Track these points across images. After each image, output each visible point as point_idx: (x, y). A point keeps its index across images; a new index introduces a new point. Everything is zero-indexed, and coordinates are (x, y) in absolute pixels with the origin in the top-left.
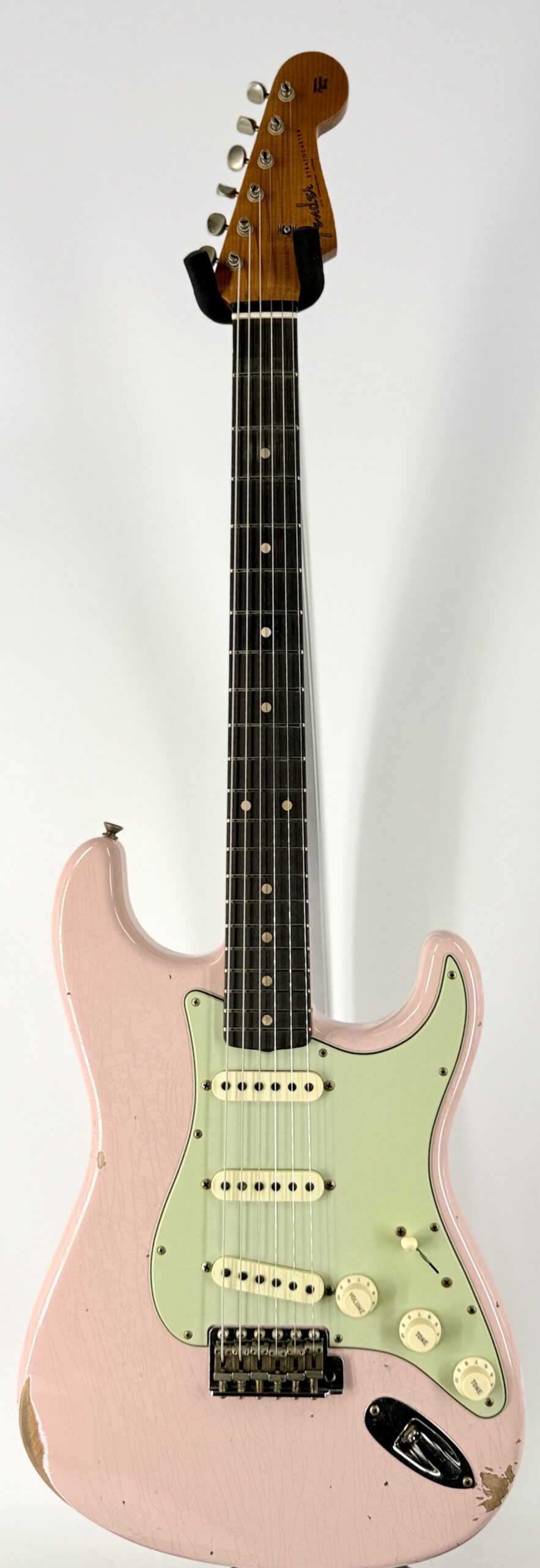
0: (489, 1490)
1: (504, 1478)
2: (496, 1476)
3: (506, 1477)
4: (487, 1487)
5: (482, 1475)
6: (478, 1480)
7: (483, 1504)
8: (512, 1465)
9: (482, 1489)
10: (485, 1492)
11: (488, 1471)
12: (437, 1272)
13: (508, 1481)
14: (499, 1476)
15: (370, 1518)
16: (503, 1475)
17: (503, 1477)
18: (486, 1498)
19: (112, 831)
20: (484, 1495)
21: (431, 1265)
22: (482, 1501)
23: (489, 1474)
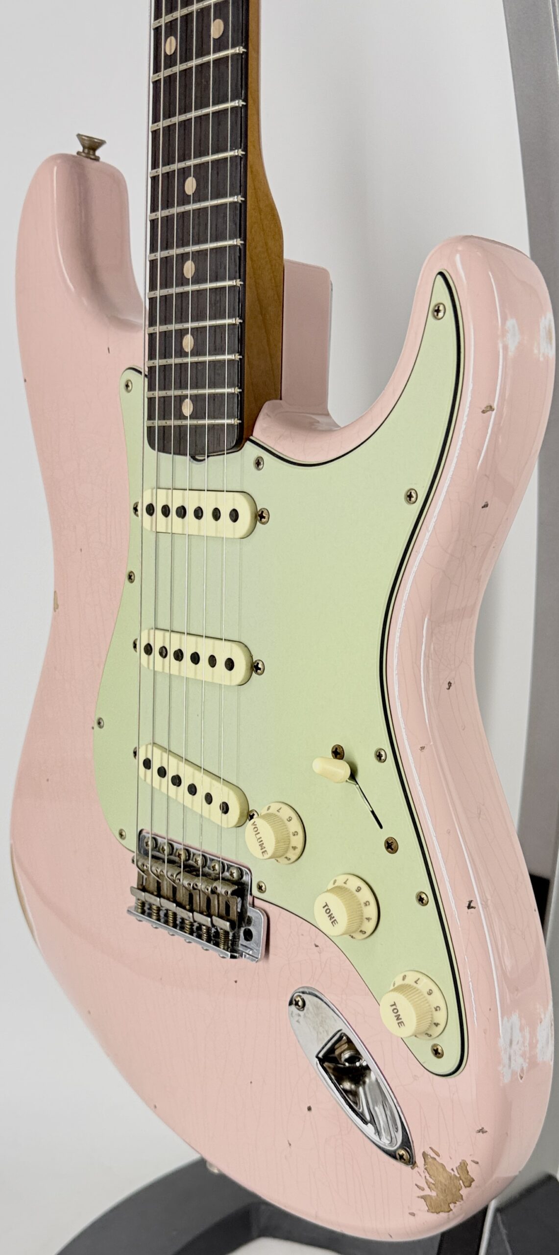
0: (433, 1182)
1: (455, 1175)
2: (443, 1166)
3: (458, 1176)
4: (430, 1177)
5: (425, 1155)
6: (419, 1159)
7: (423, 1197)
8: (469, 1162)
9: (423, 1175)
10: (427, 1183)
11: (433, 1155)
12: (381, 827)
13: (461, 1182)
14: (449, 1169)
15: (290, 1145)
16: (452, 1170)
17: (452, 1173)
18: (427, 1192)
19: (91, 146)
20: (426, 1187)
21: (373, 812)
22: (422, 1193)
23: (435, 1159)
